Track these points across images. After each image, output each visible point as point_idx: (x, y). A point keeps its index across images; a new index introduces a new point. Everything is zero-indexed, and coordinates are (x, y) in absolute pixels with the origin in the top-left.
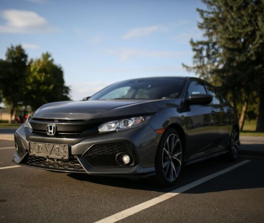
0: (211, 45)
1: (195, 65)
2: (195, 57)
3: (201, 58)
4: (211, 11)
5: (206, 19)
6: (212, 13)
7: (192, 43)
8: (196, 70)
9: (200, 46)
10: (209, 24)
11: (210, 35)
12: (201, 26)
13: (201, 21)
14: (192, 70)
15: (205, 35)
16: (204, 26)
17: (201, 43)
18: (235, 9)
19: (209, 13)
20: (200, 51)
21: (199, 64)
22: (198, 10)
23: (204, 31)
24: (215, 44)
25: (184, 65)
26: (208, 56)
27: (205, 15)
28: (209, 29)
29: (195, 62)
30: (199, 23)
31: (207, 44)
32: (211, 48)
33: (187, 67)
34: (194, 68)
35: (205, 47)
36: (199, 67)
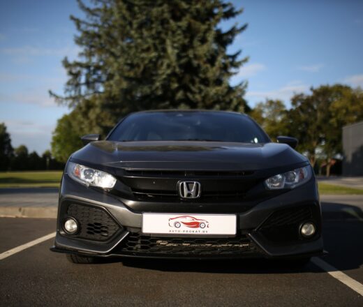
0: (92, 68)
1: (68, 95)
2: (69, 83)
3: (78, 85)
4: (91, 22)
5: (86, 33)
6: (95, 26)
7: (66, 64)
8: (70, 101)
9: (78, 69)
10: (89, 40)
11: (90, 55)
12: (79, 42)
13: (79, 34)
14: (64, 102)
15: (81, 54)
16: (84, 42)
17: (77, 64)
18: (135, 26)
19: (88, 25)
20: (77, 75)
21: (73, 93)
22: (72, 18)
23: (81, 49)
24: (98, 68)
25: (51, 93)
26: (88, 83)
27: (83, 26)
28: (92, 46)
29: (67, 90)
30: (75, 36)
31: (88, 67)
32: (92, 73)
33: (57, 97)
34: (67, 99)
35: (85, 71)
36: (74, 98)
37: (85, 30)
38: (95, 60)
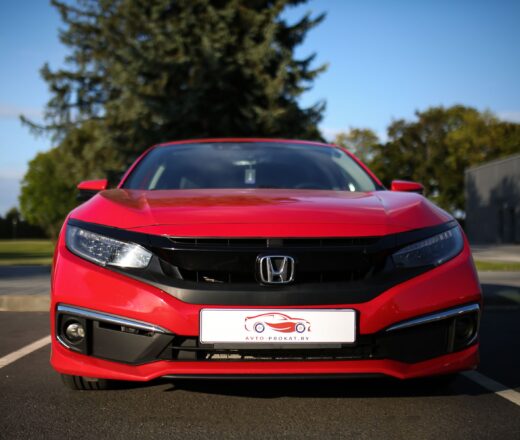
0: (88, 81)
1: (49, 122)
2: (51, 105)
3: (65, 107)
4: (85, 9)
5: (77, 26)
6: (90, 15)
7: (47, 74)
8: (52, 133)
9: (66, 81)
10: (82, 37)
11: (83, 59)
12: (66, 39)
13: (66, 28)
14: (45, 133)
15: (69, 59)
16: (74, 40)
17: (64, 75)
18: (155, 16)
19: (80, 13)
20: (63, 92)
21: (58, 120)
22: (55, 3)
23: (69, 51)
24: (96, 80)
25: (23, 119)
26: (82, 104)
27: (71, 15)
28: (86, 47)
29: (48, 115)
30: (61, 31)
31: (80, 78)
32: (86, 88)
33: (33, 126)
34: (48, 128)
35: (76, 85)
36: (59, 128)
37: (75, 21)
38: (90, 68)
